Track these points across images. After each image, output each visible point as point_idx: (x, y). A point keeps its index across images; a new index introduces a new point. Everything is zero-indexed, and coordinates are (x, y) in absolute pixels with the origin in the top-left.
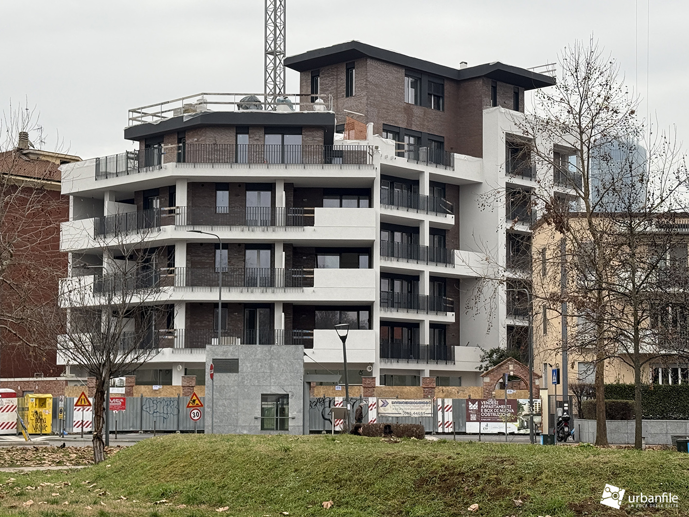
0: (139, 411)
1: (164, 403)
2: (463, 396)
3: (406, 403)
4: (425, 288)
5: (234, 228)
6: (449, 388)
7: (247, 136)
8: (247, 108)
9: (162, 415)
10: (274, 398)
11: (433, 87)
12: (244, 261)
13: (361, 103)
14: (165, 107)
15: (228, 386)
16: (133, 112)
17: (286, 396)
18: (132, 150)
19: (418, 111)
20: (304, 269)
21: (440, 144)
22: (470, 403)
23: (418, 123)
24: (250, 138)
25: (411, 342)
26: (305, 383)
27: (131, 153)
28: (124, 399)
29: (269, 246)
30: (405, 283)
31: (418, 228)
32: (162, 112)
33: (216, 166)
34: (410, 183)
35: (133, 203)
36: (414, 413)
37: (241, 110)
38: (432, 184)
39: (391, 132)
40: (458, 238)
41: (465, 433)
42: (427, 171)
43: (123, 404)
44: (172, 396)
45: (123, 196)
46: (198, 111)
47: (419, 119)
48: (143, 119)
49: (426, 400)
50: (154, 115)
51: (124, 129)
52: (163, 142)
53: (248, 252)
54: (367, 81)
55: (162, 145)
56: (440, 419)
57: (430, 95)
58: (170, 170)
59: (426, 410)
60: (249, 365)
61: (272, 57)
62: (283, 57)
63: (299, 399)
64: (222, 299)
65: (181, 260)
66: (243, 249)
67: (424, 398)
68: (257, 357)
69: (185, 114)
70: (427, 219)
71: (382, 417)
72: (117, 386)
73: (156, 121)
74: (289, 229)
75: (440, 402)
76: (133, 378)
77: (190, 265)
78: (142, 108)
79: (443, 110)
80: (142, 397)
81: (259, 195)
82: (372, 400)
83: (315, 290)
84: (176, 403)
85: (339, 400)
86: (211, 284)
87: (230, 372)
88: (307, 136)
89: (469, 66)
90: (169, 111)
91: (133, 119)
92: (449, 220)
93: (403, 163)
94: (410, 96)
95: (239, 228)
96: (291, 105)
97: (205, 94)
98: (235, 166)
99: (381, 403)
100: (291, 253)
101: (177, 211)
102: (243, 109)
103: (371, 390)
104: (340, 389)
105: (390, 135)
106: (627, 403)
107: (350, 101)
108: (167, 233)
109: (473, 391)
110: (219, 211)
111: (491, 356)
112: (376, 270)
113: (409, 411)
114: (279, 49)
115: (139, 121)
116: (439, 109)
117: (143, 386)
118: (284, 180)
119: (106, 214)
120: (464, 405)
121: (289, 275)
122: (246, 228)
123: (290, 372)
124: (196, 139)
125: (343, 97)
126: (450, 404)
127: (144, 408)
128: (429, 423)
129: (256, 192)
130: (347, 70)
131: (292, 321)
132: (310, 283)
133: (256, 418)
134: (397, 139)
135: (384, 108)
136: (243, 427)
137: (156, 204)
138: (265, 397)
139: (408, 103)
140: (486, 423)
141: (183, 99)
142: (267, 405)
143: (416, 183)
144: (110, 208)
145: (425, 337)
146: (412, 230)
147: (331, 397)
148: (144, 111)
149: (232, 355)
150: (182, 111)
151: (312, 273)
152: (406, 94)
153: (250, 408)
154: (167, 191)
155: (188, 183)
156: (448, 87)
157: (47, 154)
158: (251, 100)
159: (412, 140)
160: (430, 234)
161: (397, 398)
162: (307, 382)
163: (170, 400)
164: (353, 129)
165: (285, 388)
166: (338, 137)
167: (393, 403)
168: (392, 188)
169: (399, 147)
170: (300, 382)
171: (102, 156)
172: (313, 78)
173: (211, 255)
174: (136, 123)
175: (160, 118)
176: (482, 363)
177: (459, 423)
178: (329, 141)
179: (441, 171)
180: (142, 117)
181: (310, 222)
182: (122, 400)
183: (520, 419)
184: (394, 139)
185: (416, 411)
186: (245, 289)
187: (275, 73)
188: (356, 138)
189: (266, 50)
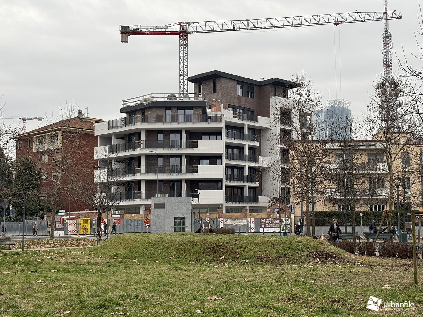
0: (126, 225)
1: (136, 221)
2: (259, 217)
3: (235, 220)
4: (247, 172)
5: (165, 149)
6: (253, 214)
7: (170, 111)
8: (171, 99)
9: (135, 226)
10: (180, 218)
11: (249, 89)
12: (170, 162)
13: (219, 96)
14: (137, 100)
15: (161, 214)
16: (124, 101)
17: (184, 218)
18: (124, 117)
19: (243, 99)
20: (194, 166)
21: (253, 112)
22: (262, 220)
23: (243, 104)
24: (171, 111)
25: (241, 195)
26: (192, 213)
27: (123, 118)
28: (120, 220)
29: (180, 156)
30: (239, 170)
31: (243, 147)
32: (136, 101)
33: (157, 123)
34: (240, 128)
35: (124, 139)
36: (239, 224)
37: (169, 100)
38: (249, 129)
39: (231, 108)
40: (260, 151)
41: (260, 232)
42: (247, 123)
43: (120, 222)
44: (140, 218)
45: (120, 136)
46: (150, 101)
47: (243, 102)
48: (128, 104)
49: (243, 219)
50: (133, 102)
51: (120, 108)
52: (136, 114)
53: (171, 159)
54: (221, 86)
55: (136, 115)
56: (249, 226)
57: (248, 92)
58: (138, 125)
59: (244, 223)
60: (169, 205)
61: (182, 77)
62: (187, 77)
63: (190, 219)
64: (159, 178)
65: (143, 162)
66: (169, 158)
67: (243, 218)
68: (172, 202)
69: (145, 102)
70: (247, 144)
71: (226, 226)
72: (117, 215)
73: (133, 105)
74: (187, 149)
75: (249, 220)
76: (123, 211)
77: (147, 165)
78: (127, 100)
79: (254, 98)
80: (127, 219)
81: (175, 135)
82: (221, 219)
83: (199, 174)
84: (141, 221)
85: (208, 219)
86: (155, 172)
87: (161, 208)
88: (195, 111)
89: (264, 80)
90: (138, 101)
91: (124, 104)
92: (256, 144)
93: (236, 120)
94: (239, 92)
95: (167, 149)
96: (189, 98)
97: (152, 94)
98: (165, 123)
99: (225, 220)
100: (189, 159)
101: (142, 142)
102: (169, 99)
103: (221, 215)
104: (208, 215)
105: (231, 109)
106: (324, 219)
107: (214, 95)
108: (137, 151)
109: (264, 215)
110: (159, 142)
111: (273, 200)
112: (224, 165)
113: (237, 223)
114: (185, 74)
115: (126, 105)
116: (252, 98)
117: (127, 214)
118: (185, 129)
119: (113, 144)
120: (259, 221)
121: (188, 168)
122: (170, 149)
123: (186, 208)
124: (149, 113)
125: (211, 93)
126: (254, 220)
127: (128, 223)
128: (245, 228)
129: (174, 134)
130: (213, 82)
131: (189, 187)
132: (196, 171)
133: (172, 227)
134: (234, 111)
135: (228, 98)
136: (167, 231)
137: (134, 139)
138: (176, 218)
139: (239, 96)
140: (268, 228)
141: (144, 96)
142: (177, 221)
143: (243, 128)
144: (114, 141)
145: (247, 193)
146: (241, 148)
147: (205, 218)
148: (128, 101)
149: (162, 201)
150: (144, 101)
151: (197, 167)
152: (238, 92)
153: (170, 223)
154: (137, 134)
155: (146, 131)
156: (256, 89)
157: (90, 119)
158: (172, 96)
159: (241, 111)
160: (248, 150)
161: (232, 218)
162: (193, 212)
163: (139, 220)
164: (216, 107)
165: (184, 215)
166: (208, 110)
167: (230, 220)
168: (232, 131)
169: (234, 114)
170: (190, 212)
171: (111, 120)
172: (199, 86)
173: (156, 160)
174: (125, 106)
175: (134, 104)
176: (269, 203)
177: (257, 228)
178: (204, 112)
179: (253, 124)
180: (127, 103)
181: (196, 146)
182: (119, 220)
183: (282, 226)
184: (233, 111)
185: (239, 223)
186: (169, 174)
187: (184, 83)
188: (217, 111)
189: (180, 74)
